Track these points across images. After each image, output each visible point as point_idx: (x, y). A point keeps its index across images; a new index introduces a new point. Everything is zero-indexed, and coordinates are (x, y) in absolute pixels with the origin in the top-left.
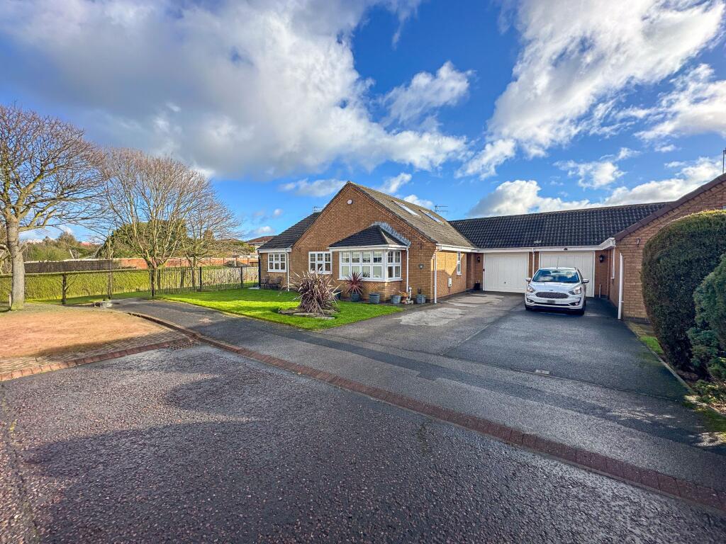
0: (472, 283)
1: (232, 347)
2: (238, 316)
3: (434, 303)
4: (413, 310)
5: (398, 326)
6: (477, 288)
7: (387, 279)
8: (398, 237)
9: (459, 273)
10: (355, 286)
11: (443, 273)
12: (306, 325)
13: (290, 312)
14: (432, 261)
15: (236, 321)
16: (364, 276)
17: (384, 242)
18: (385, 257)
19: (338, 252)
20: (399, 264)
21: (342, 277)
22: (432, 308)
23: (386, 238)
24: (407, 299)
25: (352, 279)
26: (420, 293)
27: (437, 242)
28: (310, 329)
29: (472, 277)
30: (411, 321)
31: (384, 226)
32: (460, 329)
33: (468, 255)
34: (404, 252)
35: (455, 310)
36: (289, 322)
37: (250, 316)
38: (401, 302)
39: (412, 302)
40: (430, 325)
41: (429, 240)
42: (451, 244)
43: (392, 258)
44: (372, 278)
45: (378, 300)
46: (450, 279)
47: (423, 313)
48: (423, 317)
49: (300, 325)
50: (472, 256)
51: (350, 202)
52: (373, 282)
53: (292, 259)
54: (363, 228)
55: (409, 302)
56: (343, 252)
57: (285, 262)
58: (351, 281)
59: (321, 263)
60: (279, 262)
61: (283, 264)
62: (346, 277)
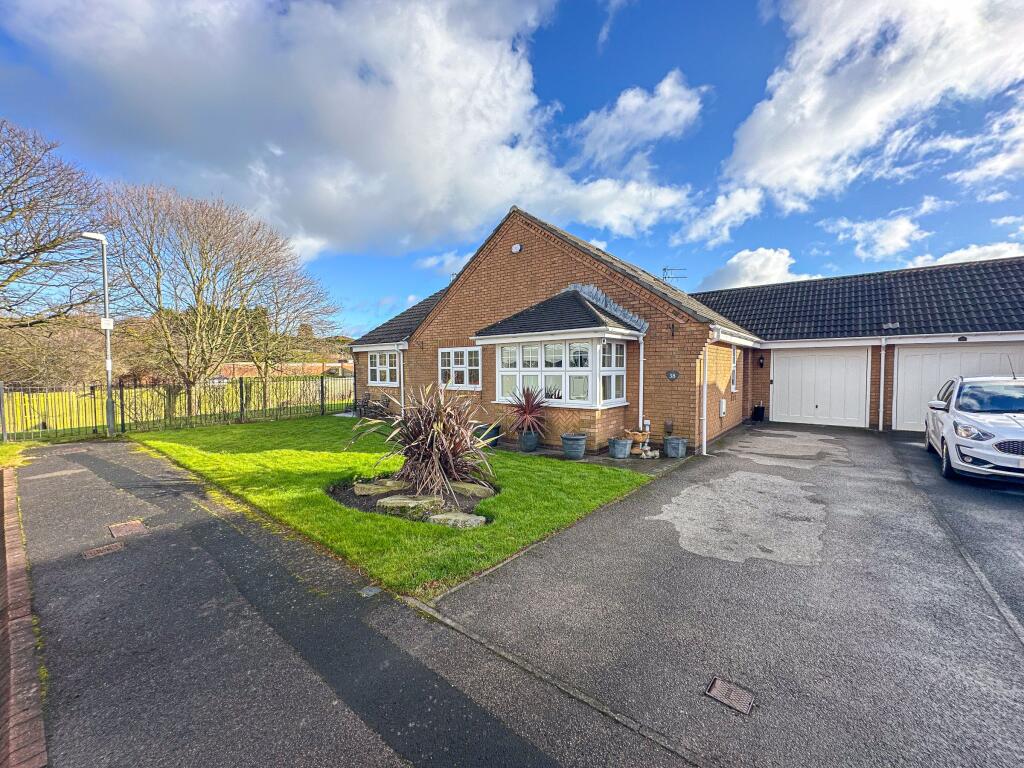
0: (750, 408)
3: (701, 456)
6: (760, 418)
7: (600, 404)
8: (619, 314)
9: (733, 389)
10: (529, 418)
11: (714, 388)
12: (391, 566)
14: (697, 365)
16: (548, 396)
17: (595, 323)
18: (595, 354)
19: (493, 346)
20: (622, 371)
21: (501, 398)
23: (598, 314)
24: (645, 447)
25: (523, 400)
26: (670, 433)
27: (712, 322)
28: (401, 586)
29: (751, 395)
31: (589, 292)
34: (633, 344)
36: (347, 546)
38: (632, 455)
39: (657, 453)
40: (779, 554)
41: (693, 317)
42: (728, 328)
43: (609, 358)
44: (566, 402)
45: (582, 451)
46: (724, 401)
49: (374, 565)
50: (750, 356)
51: (516, 248)
52: (570, 410)
53: (409, 362)
54: (542, 298)
55: (650, 454)
56: (503, 346)
57: (397, 368)
58: (520, 406)
59: (461, 369)
60: (387, 368)
61: (393, 372)
62: (510, 398)
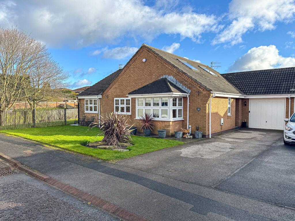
0: (240, 122)
1: (41, 176)
2: (54, 148)
3: (209, 138)
4: (191, 144)
5: (179, 158)
6: (244, 126)
7: (172, 119)
8: (180, 87)
9: (229, 114)
10: (147, 124)
11: (216, 114)
12: (104, 157)
13: (95, 144)
14: (207, 105)
15: (51, 152)
16: (154, 116)
17: (170, 91)
18: (170, 102)
19: (135, 98)
20: (181, 108)
21: (137, 118)
22: (207, 142)
23: (171, 87)
24: (188, 135)
25: (145, 118)
26: (198, 130)
27: (211, 90)
28: (107, 160)
29: (240, 118)
30: (189, 153)
31: (171, 78)
32: (230, 162)
33: (237, 99)
34: (185, 98)
35: (226, 144)
36: (92, 154)
37: (63, 148)
38: (183, 137)
39: (192, 137)
40: (205, 157)
41: (205, 88)
42: (223, 91)
43: (176, 103)
44: (160, 119)
45: (165, 135)
46: (222, 119)
47: (200, 146)
48: (199, 150)
49: (100, 157)
50: (240, 101)
51: (144, 60)
52: (162, 121)
53: (102, 103)
54: (153, 80)
55: (189, 137)
56: (138, 98)
57: (97, 105)
58: (144, 120)
59: (123, 106)
60: (93, 105)
61: (95, 107)
62: (140, 117)
